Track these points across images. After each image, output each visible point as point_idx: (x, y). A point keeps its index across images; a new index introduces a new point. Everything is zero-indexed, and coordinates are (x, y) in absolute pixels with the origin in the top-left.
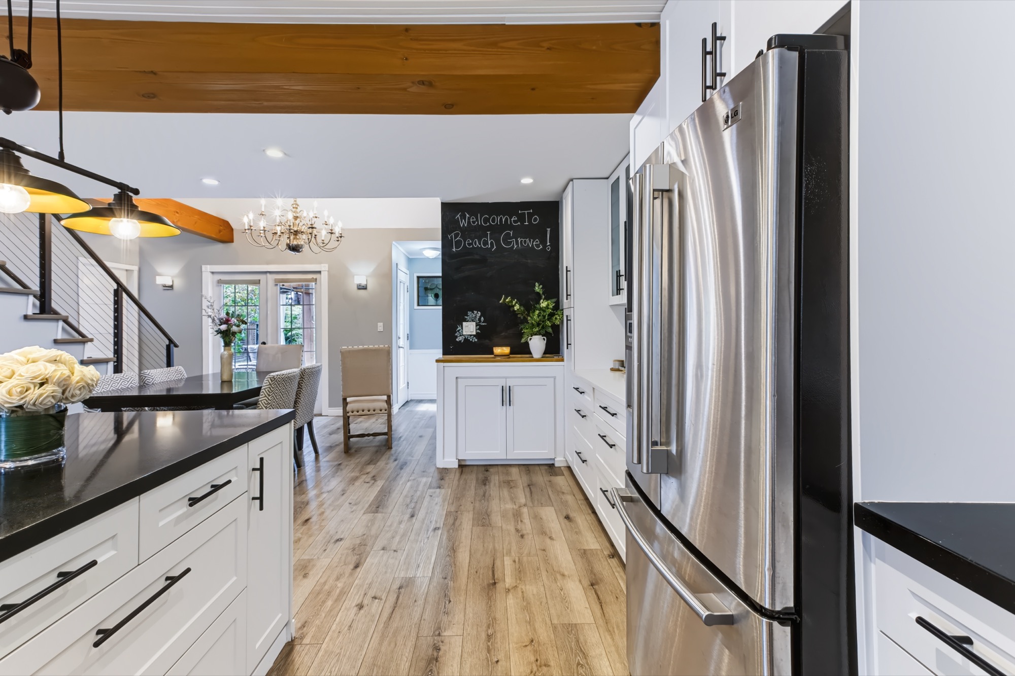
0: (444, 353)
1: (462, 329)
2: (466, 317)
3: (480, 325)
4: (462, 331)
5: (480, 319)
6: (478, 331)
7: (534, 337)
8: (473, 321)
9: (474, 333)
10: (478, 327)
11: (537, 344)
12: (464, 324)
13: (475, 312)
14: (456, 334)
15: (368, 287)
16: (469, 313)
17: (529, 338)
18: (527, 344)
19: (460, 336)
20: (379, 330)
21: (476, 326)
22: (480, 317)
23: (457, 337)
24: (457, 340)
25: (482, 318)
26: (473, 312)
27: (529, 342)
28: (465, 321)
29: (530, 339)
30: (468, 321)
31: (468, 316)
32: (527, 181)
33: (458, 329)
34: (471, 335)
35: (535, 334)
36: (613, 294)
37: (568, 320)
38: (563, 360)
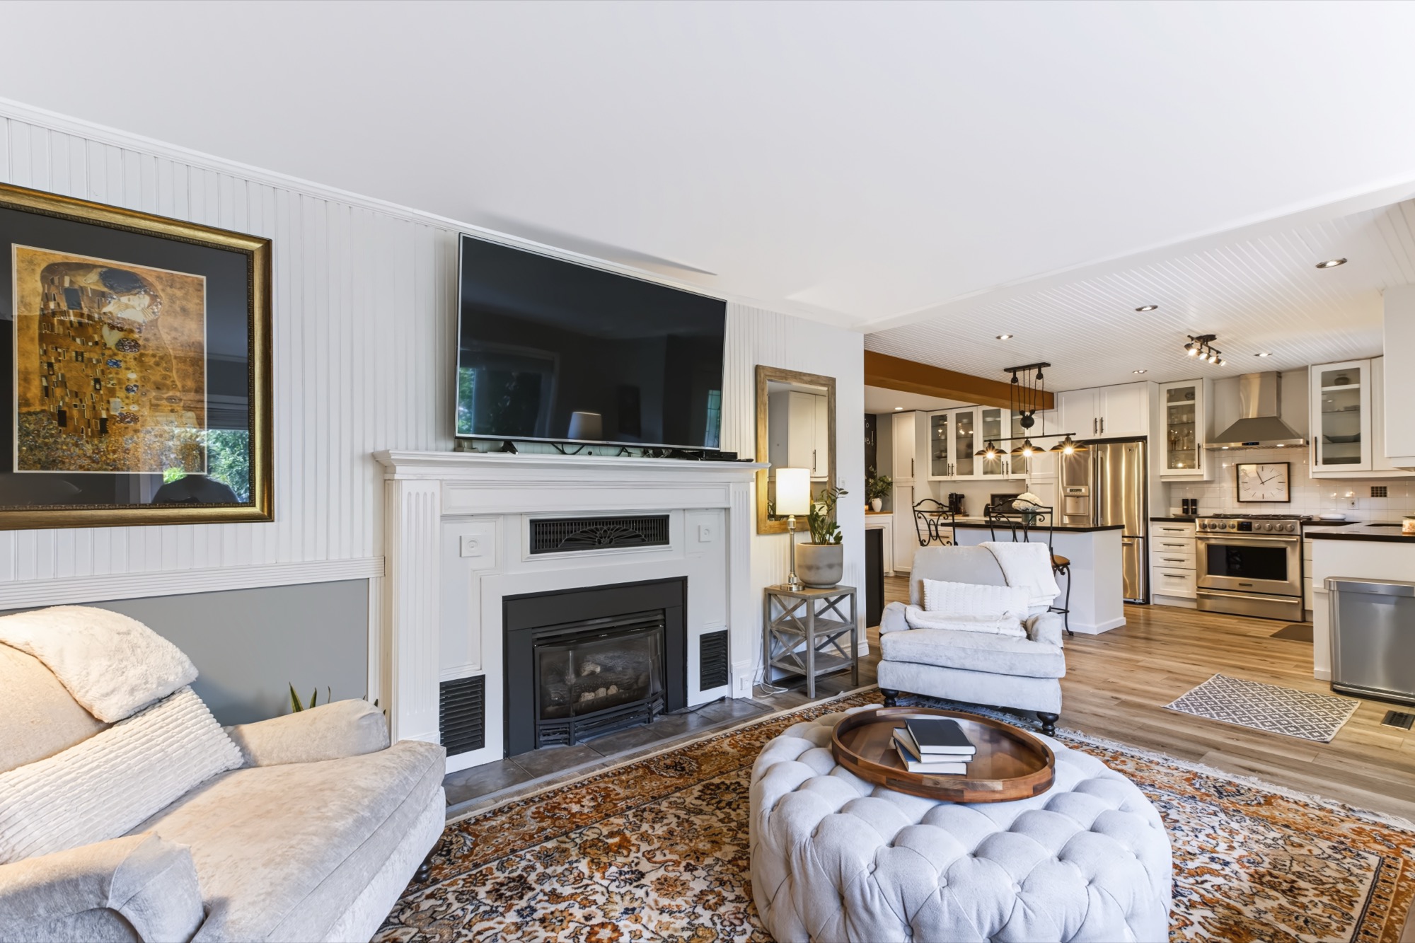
7: (875, 499)
11: (877, 504)
17: (872, 499)
27: (872, 502)
35: (877, 497)
36: (933, 475)
37: (913, 489)
38: (892, 513)
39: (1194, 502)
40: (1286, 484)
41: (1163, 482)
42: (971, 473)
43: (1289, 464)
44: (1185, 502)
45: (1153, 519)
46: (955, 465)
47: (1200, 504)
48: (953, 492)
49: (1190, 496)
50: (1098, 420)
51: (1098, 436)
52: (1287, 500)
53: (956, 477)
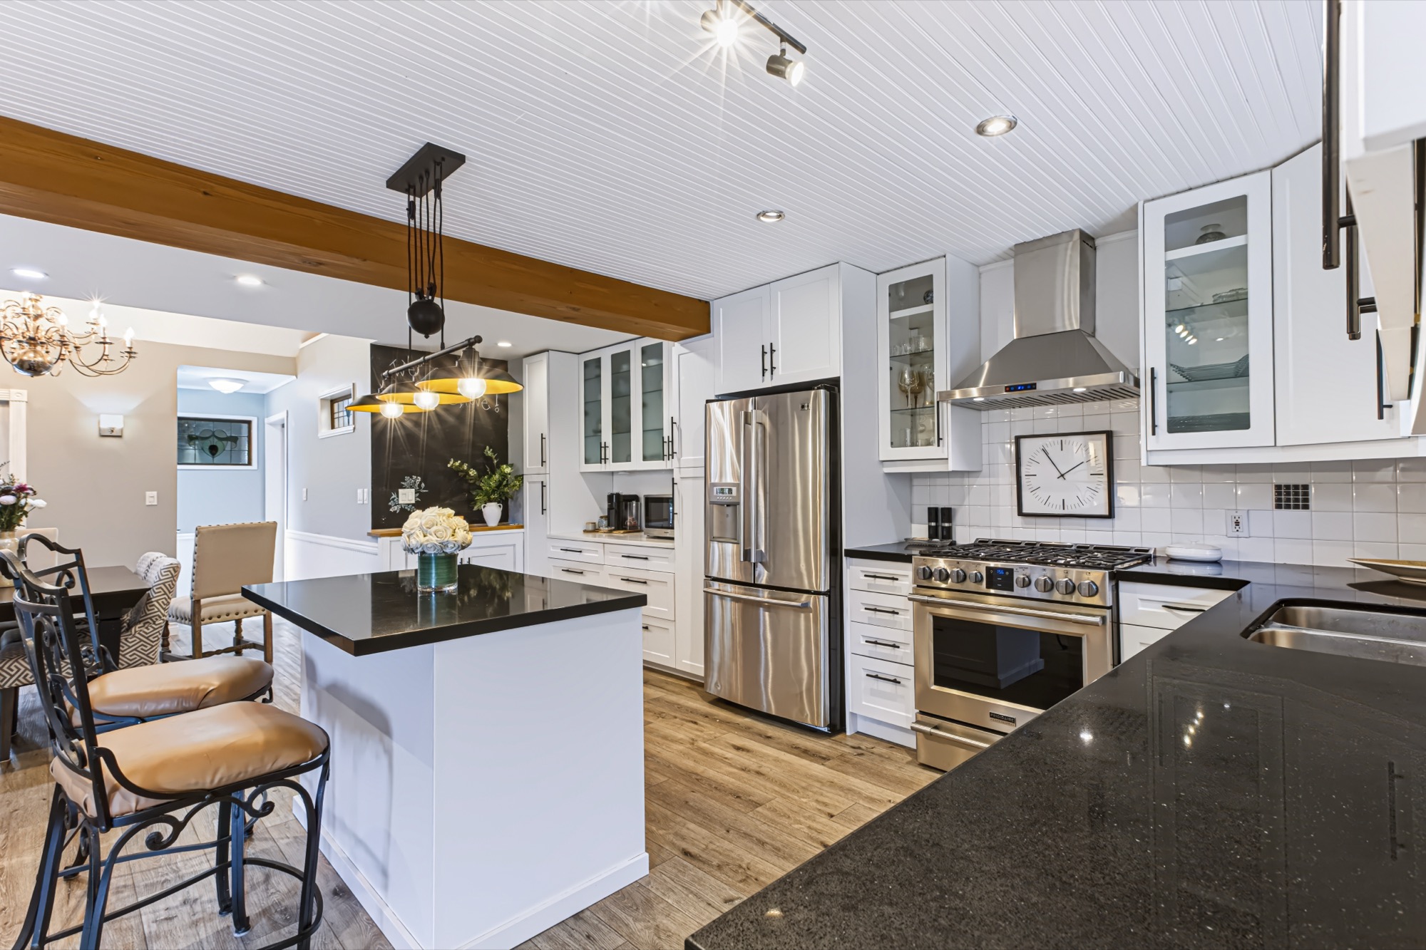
0: (373, 528)
1: (398, 497)
2: (403, 483)
3: (419, 492)
4: (398, 500)
5: (419, 486)
6: (418, 499)
7: (489, 504)
8: (411, 487)
9: (413, 502)
10: (418, 494)
11: (492, 512)
12: (401, 491)
13: (414, 477)
14: (390, 504)
15: (125, 434)
16: (407, 478)
17: (483, 505)
18: (480, 512)
19: (396, 505)
20: (148, 503)
21: (416, 493)
22: (421, 483)
23: (390, 507)
24: (391, 510)
25: (423, 485)
26: (411, 477)
27: (483, 510)
28: (402, 487)
29: (484, 507)
30: (405, 488)
31: (405, 481)
32: (505, 344)
33: (393, 497)
34: (409, 504)
35: (490, 501)
36: (587, 462)
37: (543, 486)
38: (522, 527)
39: (947, 514)
40: (1105, 479)
41: (888, 474)
42: (628, 459)
43: (1109, 435)
44: (933, 513)
45: (853, 554)
46: (610, 444)
47: (959, 518)
48: (615, 491)
49: (941, 503)
50: (767, 349)
51: (768, 383)
52: (1105, 512)
53: (611, 466)
